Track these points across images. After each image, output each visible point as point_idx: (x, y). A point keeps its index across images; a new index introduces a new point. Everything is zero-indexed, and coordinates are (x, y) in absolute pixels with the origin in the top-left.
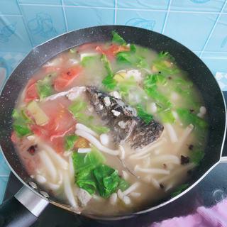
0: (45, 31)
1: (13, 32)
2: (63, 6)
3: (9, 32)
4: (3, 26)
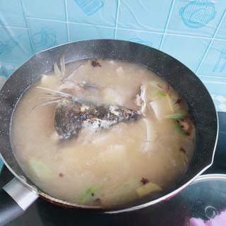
1: (17, 44)
2: (68, 22)
3: (13, 44)
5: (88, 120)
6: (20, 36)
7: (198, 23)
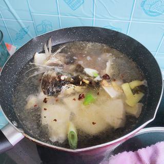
1: (27, 33)
2: (60, 16)
3: (24, 32)
4: (21, 28)
5: (66, 85)
7: (156, 12)
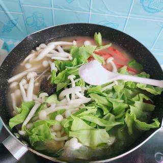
0: (38, 25)
1: (15, 25)
2: (53, 8)
3: (12, 25)
4: (9, 20)
6: (18, 19)
7: (155, 9)
